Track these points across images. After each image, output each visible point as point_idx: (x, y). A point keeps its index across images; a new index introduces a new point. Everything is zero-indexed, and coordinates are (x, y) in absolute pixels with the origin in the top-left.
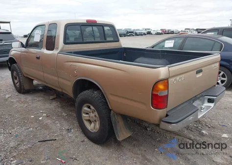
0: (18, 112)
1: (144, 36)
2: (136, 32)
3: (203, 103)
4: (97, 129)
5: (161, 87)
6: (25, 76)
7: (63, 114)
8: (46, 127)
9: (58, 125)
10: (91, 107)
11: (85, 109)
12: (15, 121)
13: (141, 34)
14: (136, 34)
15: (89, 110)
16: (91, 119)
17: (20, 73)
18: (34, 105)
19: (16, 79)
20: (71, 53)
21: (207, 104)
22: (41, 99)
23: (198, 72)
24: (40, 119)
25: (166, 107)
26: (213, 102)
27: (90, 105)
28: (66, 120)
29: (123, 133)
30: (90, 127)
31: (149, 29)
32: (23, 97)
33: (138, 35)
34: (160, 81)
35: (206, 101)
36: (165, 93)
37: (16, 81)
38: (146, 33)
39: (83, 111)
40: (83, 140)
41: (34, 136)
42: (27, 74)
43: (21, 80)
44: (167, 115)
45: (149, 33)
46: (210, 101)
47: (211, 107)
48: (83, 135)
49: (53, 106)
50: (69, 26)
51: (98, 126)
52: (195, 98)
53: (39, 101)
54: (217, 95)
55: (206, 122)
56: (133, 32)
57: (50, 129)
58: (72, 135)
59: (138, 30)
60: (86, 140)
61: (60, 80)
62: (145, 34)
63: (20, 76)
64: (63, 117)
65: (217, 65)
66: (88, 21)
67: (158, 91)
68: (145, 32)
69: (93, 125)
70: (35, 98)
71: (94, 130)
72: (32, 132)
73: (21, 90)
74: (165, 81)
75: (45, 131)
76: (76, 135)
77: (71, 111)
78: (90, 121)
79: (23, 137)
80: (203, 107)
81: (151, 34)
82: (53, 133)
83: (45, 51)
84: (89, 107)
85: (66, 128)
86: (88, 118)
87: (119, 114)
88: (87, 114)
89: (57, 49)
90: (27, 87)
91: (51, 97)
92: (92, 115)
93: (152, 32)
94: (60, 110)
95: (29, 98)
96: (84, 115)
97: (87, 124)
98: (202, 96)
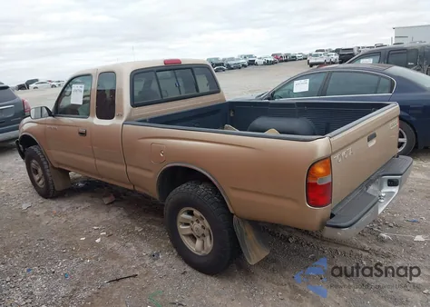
0: (54, 233)
1: (243, 69)
2: (229, 63)
3: (381, 188)
4: (208, 249)
5: (320, 170)
6: (56, 166)
7: (137, 228)
8: (113, 255)
9: (133, 249)
10: (196, 212)
11: (183, 216)
12: (55, 249)
13: (238, 67)
14: (230, 68)
15: (190, 217)
16: (195, 234)
17: (45, 163)
18: (80, 218)
19: (36, 172)
20: (144, 121)
21: (387, 189)
22: (87, 205)
23: (370, 139)
24: (98, 241)
25: (331, 202)
26: (396, 185)
27: (192, 209)
28: (143, 238)
29: (255, 252)
30: (195, 247)
31: (251, 56)
32: (53, 205)
33: (232, 69)
34: (318, 161)
35: (386, 184)
36: (327, 180)
37: (37, 178)
38: (246, 63)
39: (179, 220)
40: (183, 271)
41: (96, 272)
42: (58, 163)
43: (49, 175)
44: (332, 216)
45: (252, 63)
46: (392, 183)
47: (394, 193)
48: (181, 263)
49: (114, 215)
50: (136, 75)
51: (209, 244)
52: (369, 182)
53: (85, 209)
54: (402, 172)
55: (383, 219)
56: (222, 64)
57: (122, 258)
58: (162, 264)
59: (232, 59)
60: (189, 269)
61: (131, 169)
62: (244, 66)
63: (46, 167)
64: (138, 234)
65: (396, 122)
66: (166, 62)
67: (316, 178)
68: (245, 61)
69: (199, 242)
70: (77, 205)
71: (203, 252)
72: (91, 265)
73: (48, 193)
74: (326, 161)
75: (114, 263)
76: (169, 263)
77: (148, 222)
78: (193, 238)
79: (78, 278)
80: (383, 195)
81: (256, 64)
82: (128, 263)
83: (96, 121)
84: (191, 213)
85: (149, 252)
86: (189, 232)
87: (247, 220)
88: (188, 224)
89: (121, 116)
90: (59, 185)
91: (106, 201)
92: (197, 226)
93: (257, 60)
94: (128, 222)
95: (64, 205)
96: (181, 227)
97: (187, 242)
98: (379, 177)
